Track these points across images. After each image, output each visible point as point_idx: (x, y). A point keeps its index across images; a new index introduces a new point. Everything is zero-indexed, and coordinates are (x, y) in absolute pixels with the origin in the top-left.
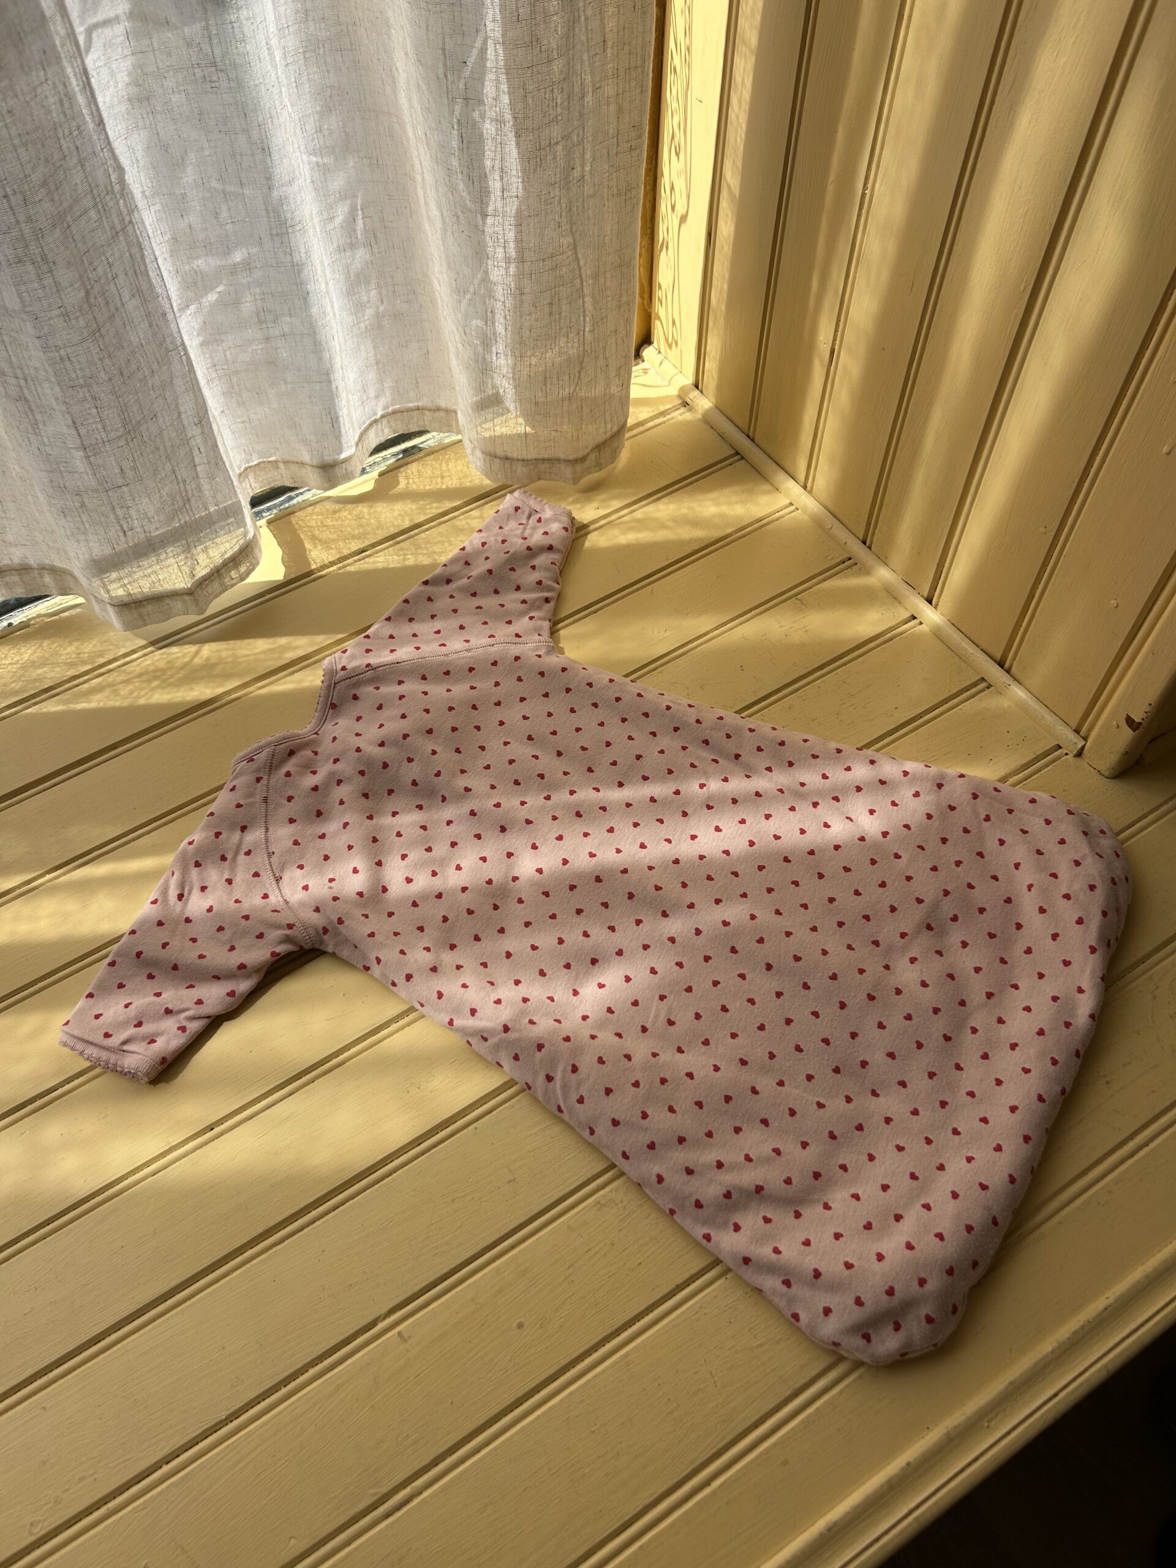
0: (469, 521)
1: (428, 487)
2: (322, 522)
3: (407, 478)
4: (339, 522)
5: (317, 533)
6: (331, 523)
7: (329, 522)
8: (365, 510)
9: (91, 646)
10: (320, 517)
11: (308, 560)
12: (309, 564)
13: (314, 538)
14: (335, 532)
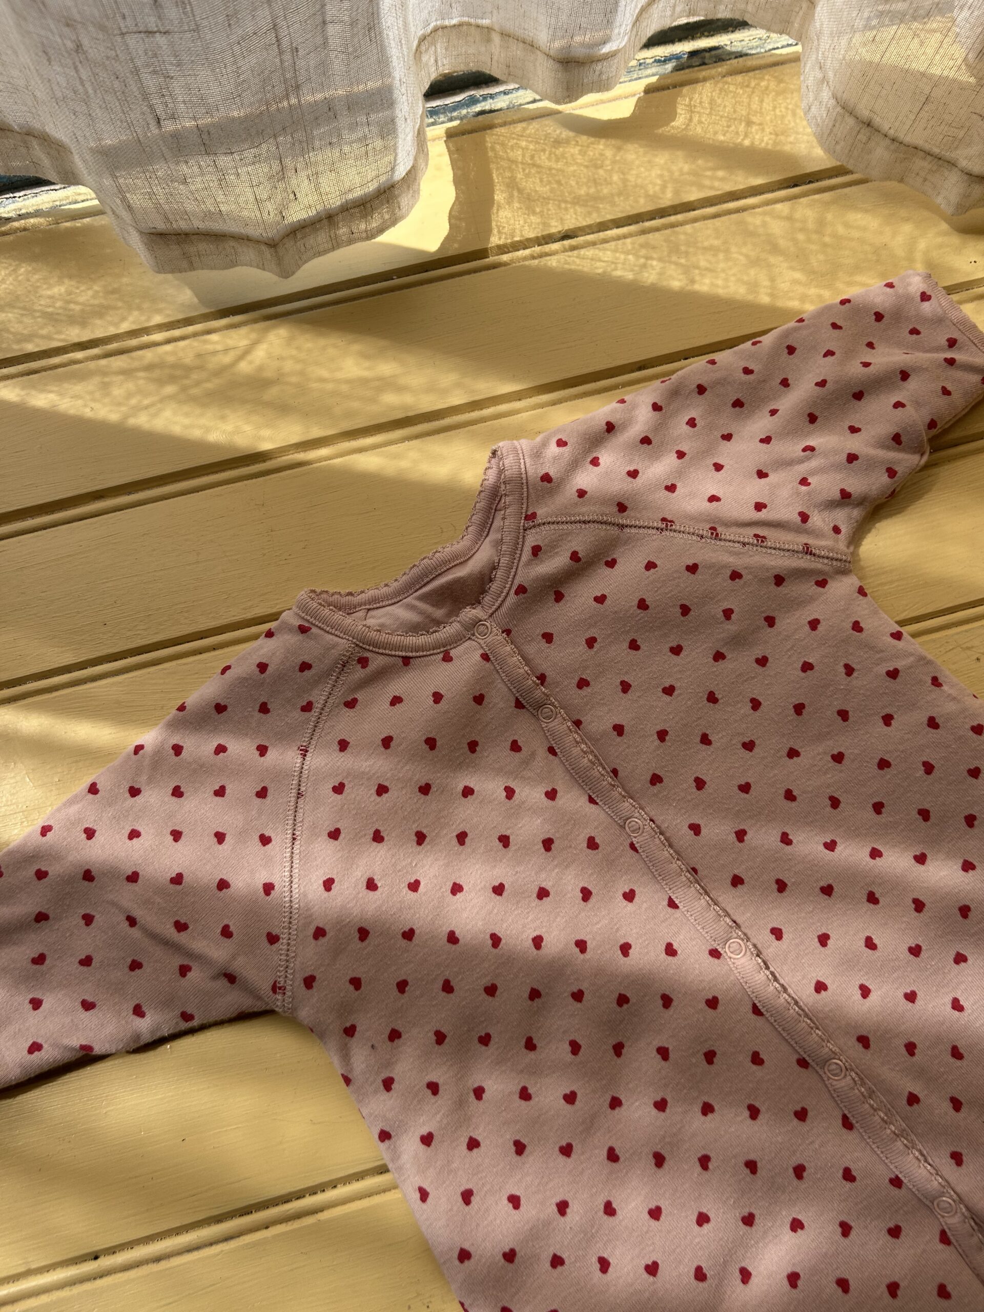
0: (768, 219)
1: (722, 138)
2: (532, 157)
3: (691, 109)
4: (560, 165)
5: (519, 176)
6: (547, 163)
7: (543, 159)
8: (609, 153)
9: (90, 293)
10: (532, 147)
11: (489, 221)
12: (489, 231)
13: (512, 185)
14: (549, 183)
